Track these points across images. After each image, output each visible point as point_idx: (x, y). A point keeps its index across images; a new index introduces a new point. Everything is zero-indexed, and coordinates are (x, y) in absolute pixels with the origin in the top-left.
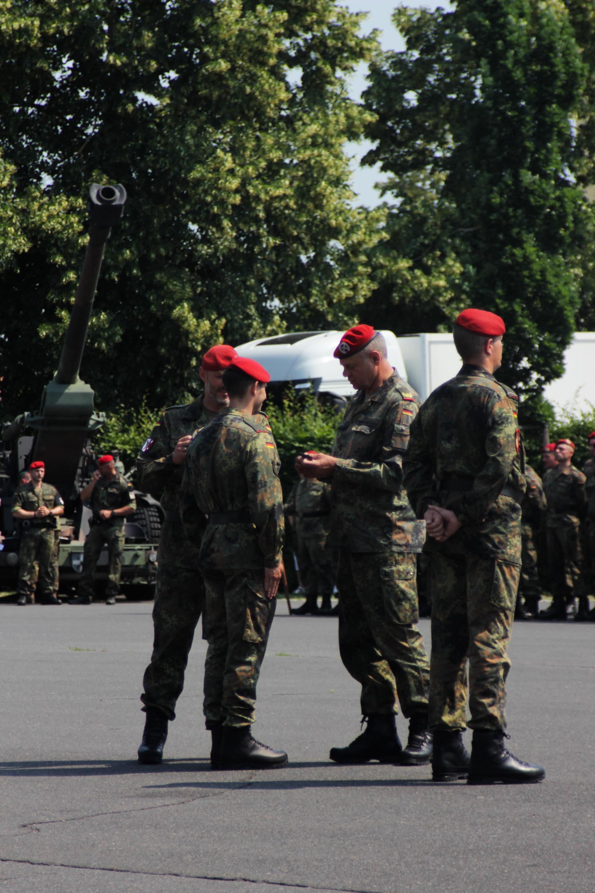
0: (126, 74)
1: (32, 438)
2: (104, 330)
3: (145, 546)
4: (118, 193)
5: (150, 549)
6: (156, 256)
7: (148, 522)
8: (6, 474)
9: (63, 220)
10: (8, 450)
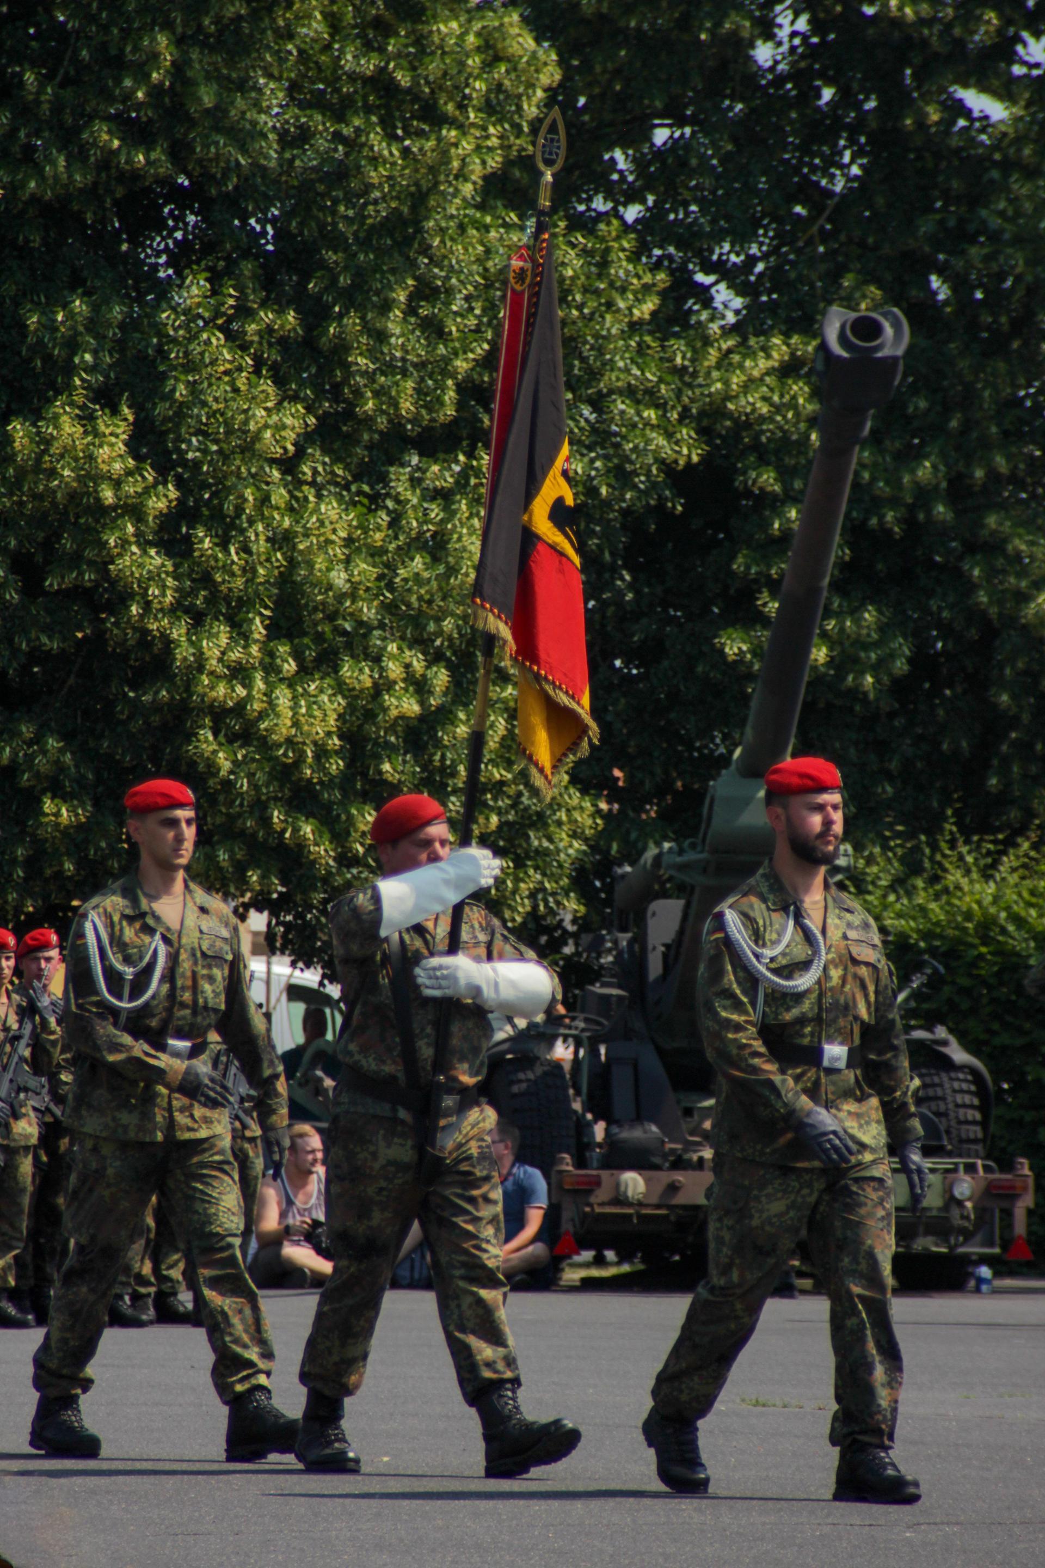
0: (925, 43)
1: (681, 903)
2: (866, 647)
3: (945, 1163)
4: (889, 330)
5: (955, 1170)
6: (987, 475)
7: (951, 1106)
8: (620, 987)
9: (772, 390)
10: (624, 929)
